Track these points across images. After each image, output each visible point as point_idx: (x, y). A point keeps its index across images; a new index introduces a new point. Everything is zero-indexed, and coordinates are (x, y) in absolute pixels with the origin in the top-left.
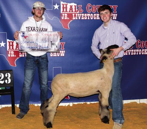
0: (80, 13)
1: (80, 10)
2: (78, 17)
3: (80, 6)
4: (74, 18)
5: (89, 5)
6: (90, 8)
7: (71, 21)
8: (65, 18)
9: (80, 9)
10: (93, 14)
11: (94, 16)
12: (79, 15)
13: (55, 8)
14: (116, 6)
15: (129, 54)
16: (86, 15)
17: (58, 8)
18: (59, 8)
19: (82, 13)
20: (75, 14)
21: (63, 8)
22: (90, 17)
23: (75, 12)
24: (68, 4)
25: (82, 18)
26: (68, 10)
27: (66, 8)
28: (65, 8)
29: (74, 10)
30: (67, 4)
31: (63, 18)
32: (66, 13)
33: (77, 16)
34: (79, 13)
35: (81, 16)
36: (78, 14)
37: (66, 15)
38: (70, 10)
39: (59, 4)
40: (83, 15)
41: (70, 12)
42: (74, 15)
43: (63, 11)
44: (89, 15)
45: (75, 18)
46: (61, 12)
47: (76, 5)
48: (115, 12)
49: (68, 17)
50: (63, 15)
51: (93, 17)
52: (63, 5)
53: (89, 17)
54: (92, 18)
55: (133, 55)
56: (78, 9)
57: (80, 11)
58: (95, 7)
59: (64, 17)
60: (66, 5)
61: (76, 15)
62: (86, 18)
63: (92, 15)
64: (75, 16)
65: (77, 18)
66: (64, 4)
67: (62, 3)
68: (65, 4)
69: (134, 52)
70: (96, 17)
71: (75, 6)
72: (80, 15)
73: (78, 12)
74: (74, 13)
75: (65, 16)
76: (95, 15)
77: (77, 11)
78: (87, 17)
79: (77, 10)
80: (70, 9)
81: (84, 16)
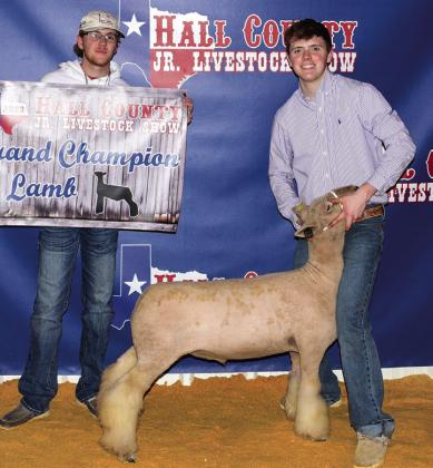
0: (221, 50)
1: (220, 40)
2: (212, 65)
4: (196, 68)
5: (253, 20)
6: (258, 31)
7: (188, 77)
8: (166, 68)
9: (220, 34)
10: (268, 52)
11: (272, 62)
12: (218, 58)
14: (352, 25)
15: (401, 199)
16: (240, 55)
17: (139, 32)
18: (145, 29)
19: (229, 50)
20: (202, 52)
21: (159, 31)
22: (255, 64)
23: (200, 45)
25: (229, 69)
27: (170, 31)
28: (165, 30)
29: (197, 39)
31: (157, 68)
32: (170, 47)
33: (207, 61)
34: (216, 50)
35: (224, 59)
36: (211, 51)
37: (170, 55)
39: (144, 17)
40: (229, 55)
41: (182, 44)
42: (196, 55)
44: (251, 55)
45: (200, 69)
46: (152, 47)
47: (204, 19)
48: (349, 44)
49: (175, 65)
50: (159, 55)
51: (268, 64)
52: (159, 20)
53: (251, 62)
54: (262, 69)
55: (417, 203)
56: (212, 33)
57: (220, 43)
58: (275, 28)
59: (163, 64)
61: (207, 55)
62: (241, 68)
63: (263, 55)
64: (202, 59)
65: (207, 68)
67: (154, 12)
68: (167, 17)
69: (418, 192)
70: (280, 65)
71: (202, 25)
72: (221, 54)
73: (213, 46)
74: (197, 48)
75: (166, 61)
76: (274, 55)
77: (210, 41)
78: (247, 63)
79: (208, 37)
81: (235, 61)
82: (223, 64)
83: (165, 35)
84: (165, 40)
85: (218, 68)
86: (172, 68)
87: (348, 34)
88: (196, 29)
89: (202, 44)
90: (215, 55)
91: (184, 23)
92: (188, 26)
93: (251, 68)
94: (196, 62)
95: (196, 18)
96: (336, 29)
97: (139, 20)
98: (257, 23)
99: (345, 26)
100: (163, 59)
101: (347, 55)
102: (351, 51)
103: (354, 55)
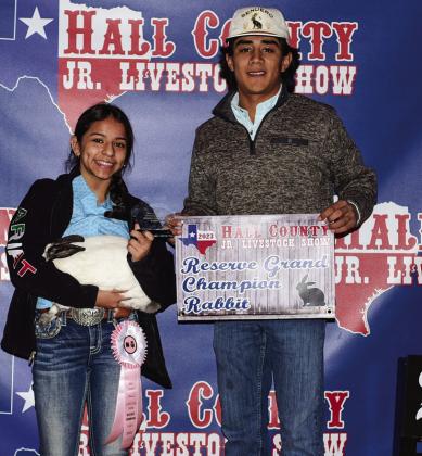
2: (147, 82)
3: (160, 25)
4: (125, 86)
13: (29, 34)
20: (133, 63)
21: (72, 31)
24: (100, 11)
26: (97, 42)
27: (88, 32)
30: (94, 13)
31: (68, 85)
33: (140, 76)
34: (153, 60)
35: (165, 73)
36: (146, 61)
38: (108, 41)
40: (173, 67)
41: (105, 51)
42: (125, 67)
43: (72, 48)
45: (130, 87)
46: (61, 55)
48: (344, 55)
50: (71, 66)
56: (147, 36)
59: (76, 79)
60: (88, 17)
61: (140, 67)
64: (133, 72)
66: (77, 13)
68: (84, 13)
72: (160, 67)
73: (149, 55)
74: (126, 56)
77: (145, 48)
78: (197, 80)
79: (142, 41)
80: (107, 36)
81: (181, 76)
82: (164, 81)
83: (80, 38)
84: (80, 45)
85: (155, 86)
86: (90, 85)
87: (344, 39)
88: (125, 30)
89: (134, 51)
90: (151, 67)
91: (108, 21)
92: (113, 26)
93: (204, 87)
94: (124, 76)
95: (125, 15)
96: (327, 32)
97: (43, 16)
98: (213, 22)
99: (340, 28)
100: (76, 71)
101: (343, 70)
102: (348, 64)
103: (353, 70)
